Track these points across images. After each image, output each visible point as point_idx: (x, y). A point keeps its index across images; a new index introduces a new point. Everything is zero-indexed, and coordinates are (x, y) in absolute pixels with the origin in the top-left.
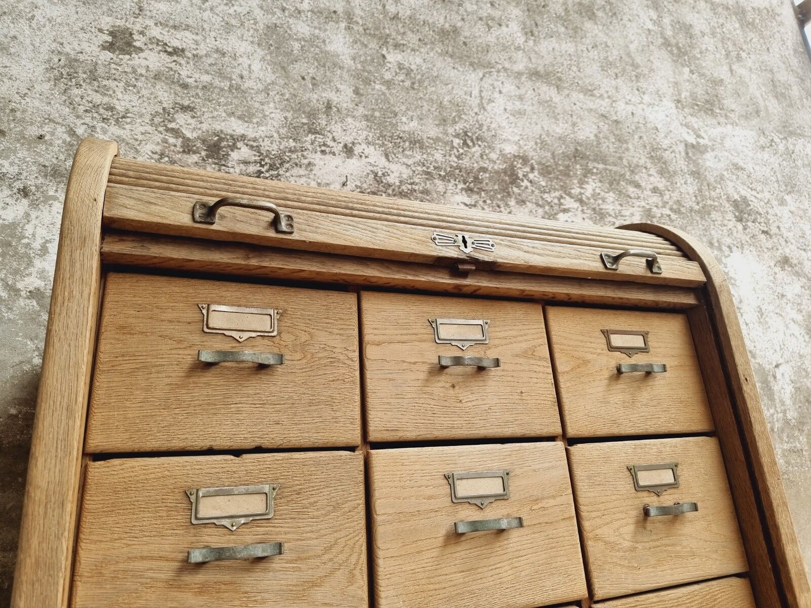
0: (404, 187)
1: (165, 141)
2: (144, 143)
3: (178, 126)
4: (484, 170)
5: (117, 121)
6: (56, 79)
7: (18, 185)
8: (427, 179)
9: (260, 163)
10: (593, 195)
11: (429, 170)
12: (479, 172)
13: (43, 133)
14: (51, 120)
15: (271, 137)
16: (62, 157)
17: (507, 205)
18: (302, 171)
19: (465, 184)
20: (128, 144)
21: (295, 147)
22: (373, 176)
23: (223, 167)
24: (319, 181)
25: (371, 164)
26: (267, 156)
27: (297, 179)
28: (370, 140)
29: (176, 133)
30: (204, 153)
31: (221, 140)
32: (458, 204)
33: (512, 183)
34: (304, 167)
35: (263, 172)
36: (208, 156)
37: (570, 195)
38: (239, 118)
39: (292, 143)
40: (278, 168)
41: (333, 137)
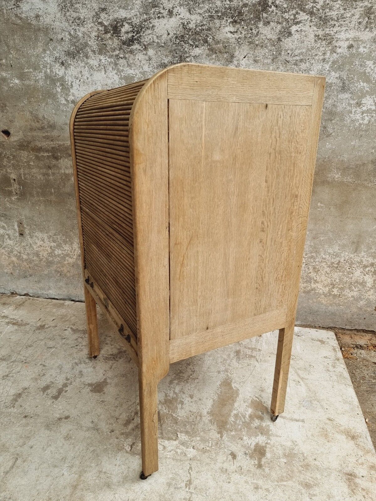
0: (197, 29)
1: (98, 29)
2: (92, 32)
3: (102, 20)
4: (245, 5)
5: (82, 24)
6: (61, 10)
7: (60, 61)
8: (210, 20)
9: (133, 31)
10: (322, 6)
11: (212, 14)
12: (242, 8)
13: (62, 37)
14: (63, 30)
15: (137, 15)
16: (69, 46)
17: (257, 27)
18: (149, 31)
19: (232, 18)
20: (87, 34)
21: (146, 18)
22: (182, 26)
23: (119, 37)
24: (157, 35)
25: (181, 19)
26: (135, 27)
27: (148, 36)
28: (181, 3)
29: (101, 24)
30: (112, 32)
31: (117, 23)
32: (227, 33)
33: (263, 11)
34: (150, 28)
35: (134, 36)
36: (114, 33)
37: (304, 10)
38: (123, 8)
39: (145, 16)
40: (140, 32)
41: (163, 7)
